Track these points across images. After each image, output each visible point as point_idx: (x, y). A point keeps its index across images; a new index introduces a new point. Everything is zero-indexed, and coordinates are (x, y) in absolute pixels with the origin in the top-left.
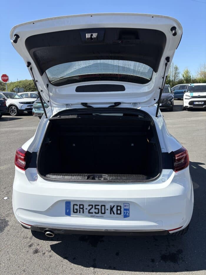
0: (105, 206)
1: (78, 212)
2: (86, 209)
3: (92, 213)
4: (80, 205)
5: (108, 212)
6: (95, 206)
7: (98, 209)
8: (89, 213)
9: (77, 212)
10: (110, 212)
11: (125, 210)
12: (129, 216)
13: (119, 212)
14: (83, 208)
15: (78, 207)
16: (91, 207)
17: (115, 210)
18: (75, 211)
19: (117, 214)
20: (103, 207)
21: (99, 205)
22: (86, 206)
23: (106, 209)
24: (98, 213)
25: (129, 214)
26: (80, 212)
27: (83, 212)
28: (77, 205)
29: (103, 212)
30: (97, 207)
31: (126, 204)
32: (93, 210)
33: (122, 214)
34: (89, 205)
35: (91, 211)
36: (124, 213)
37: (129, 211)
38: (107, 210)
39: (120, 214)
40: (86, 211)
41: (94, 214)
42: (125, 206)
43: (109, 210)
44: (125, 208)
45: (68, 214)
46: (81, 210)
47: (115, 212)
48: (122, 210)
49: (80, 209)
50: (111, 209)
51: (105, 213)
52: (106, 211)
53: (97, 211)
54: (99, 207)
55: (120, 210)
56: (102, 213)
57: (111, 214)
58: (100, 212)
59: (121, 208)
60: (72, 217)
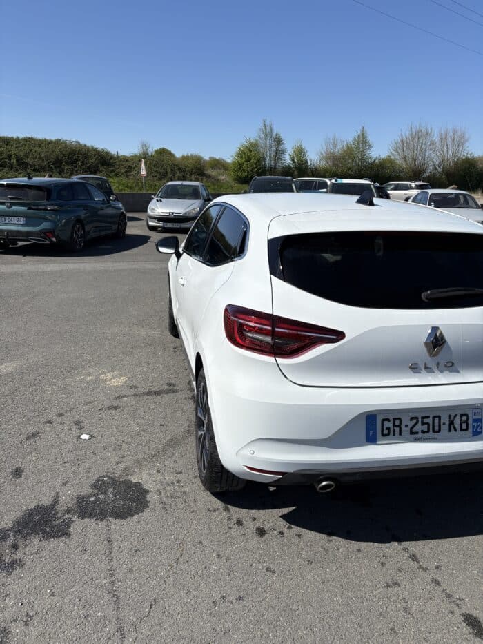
0: (439, 417)
1: (391, 433)
2: (406, 426)
3: (417, 433)
4: (394, 419)
5: (445, 428)
6: (423, 418)
7: (428, 424)
8: (412, 433)
9: (388, 434)
10: (448, 427)
11: (474, 421)
12: (480, 433)
13: (464, 426)
14: (399, 426)
15: (390, 425)
16: (414, 421)
17: (457, 422)
18: (386, 432)
19: (461, 430)
20: (437, 420)
21: (428, 417)
22: (406, 421)
23: (442, 423)
24: (428, 432)
25: (481, 428)
26: (394, 435)
27: (400, 434)
28: (388, 420)
29: (437, 428)
30: (425, 421)
31: (476, 411)
32: (419, 428)
33: (470, 429)
34: (412, 419)
35: (414, 430)
36: (473, 426)
37: (481, 422)
38: (444, 424)
39: (467, 429)
40: (406, 431)
41: (420, 435)
42: (475, 414)
43: (447, 423)
44: (475, 417)
45: (371, 440)
46: (397, 429)
47: (458, 427)
48: (470, 421)
49: (395, 428)
50: (452, 423)
51: (439, 431)
52: (442, 427)
53: (425, 428)
54: (430, 421)
55: (467, 422)
56: (434, 431)
57: (450, 431)
58: (431, 430)
59: (467, 419)
60: (379, 444)
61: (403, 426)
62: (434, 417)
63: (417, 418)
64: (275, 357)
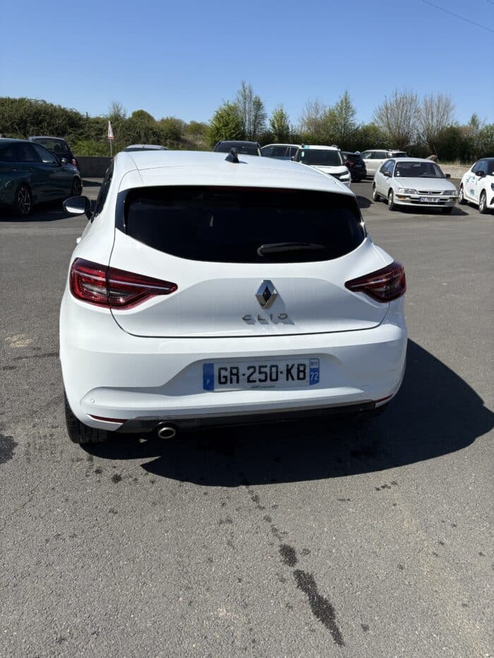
0: (277, 366)
1: (229, 381)
2: (244, 375)
3: (255, 381)
4: (232, 368)
5: (282, 377)
6: (260, 367)
7: (266, 373)
8: (249, 381)
9: (225, 383)
10: (285, 376)
11: (312, 370)
12: (318, 381)
13: (301, 375)
14: (237, 375)
15: (227, 374)
16: (252, 370)
17: (294, 372)
18: (223, 380)
19: (299, 378)
20: (274, 370)
21: (266, 367)
22: (243, 370)
23: (279, 372)
24: (265, 380)
25: (318, 377)
26: (231, 382)
27: (238, 382)
28: (226, 369)
29: (274, 377)
30: (263, 370)
31: (313, 361)
32: (256, 376)
33: (308, 378)
34: (249, 368)
35: (251, 379)
36: (311, 376)
37: (318, 371)
38: (281, 373)
39: (304, 378)
40: (243, 379)
41: (258, 383)
42: (312, 364)
43: (285, 372)
44: (312, 367)
45: (208, 387)
46: (234, 378)
47: (295, 376)
48: (307, 371)
49: (232, 376)
50: (289, 371)
51: (277, 379)
52: (280, 375)
53: (263, 377)
54: (267, 370)
55: (304, 371)
56: (271, 380)
57: (287, 379)
58: (268, 379)
59: (305, 369)
60: (216, 392)
61: (240, 374)
62: (272, 367)
63: (254, 367)
64: (110, 308)
